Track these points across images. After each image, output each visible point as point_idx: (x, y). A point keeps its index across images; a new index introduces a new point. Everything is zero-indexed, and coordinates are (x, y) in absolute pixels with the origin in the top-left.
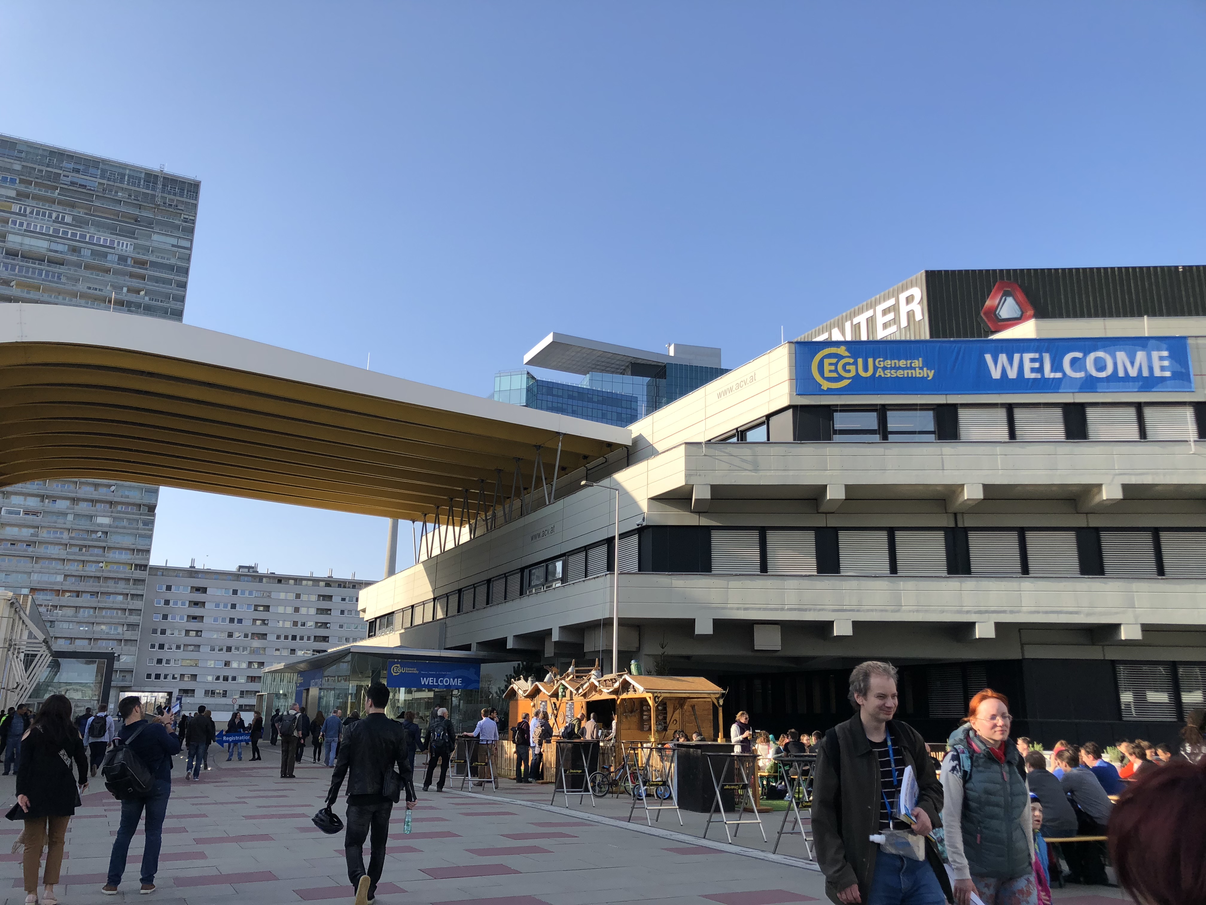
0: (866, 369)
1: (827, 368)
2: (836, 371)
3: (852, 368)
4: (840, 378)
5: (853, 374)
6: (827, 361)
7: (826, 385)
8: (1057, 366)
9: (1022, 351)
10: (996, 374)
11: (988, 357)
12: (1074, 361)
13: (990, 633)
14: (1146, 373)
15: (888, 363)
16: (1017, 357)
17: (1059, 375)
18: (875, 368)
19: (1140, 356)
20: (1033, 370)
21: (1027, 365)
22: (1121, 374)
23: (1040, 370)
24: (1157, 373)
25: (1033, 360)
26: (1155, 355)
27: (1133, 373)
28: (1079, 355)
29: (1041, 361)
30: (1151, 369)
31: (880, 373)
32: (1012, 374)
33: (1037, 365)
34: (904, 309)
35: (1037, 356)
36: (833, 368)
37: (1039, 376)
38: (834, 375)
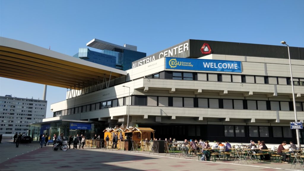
0: (180, 64)
1: (172, 63)
2: (174, 64)
3: (177, 63)
4: (174, 65)
5: (177, 65)
6: (172, 62)
7: (172, 67)
8: (217, 66)
9: (210, 62)
10: (205, 67)
11: (204, 63)
12: (220, 65)
13: (202, 119)
14: (233, 68)
15: (184, 63)
16: (209, 63)
17: (217, 68)
18: (182, 64)
19: (232, 65)
20: (212, 66)
21: (211, 65)
22: (229, 68)
23: (213, 66)
24: (235, 68)
25: (212, 64)
26: (235, 65)
27: (231, 68)
28: (221, 64)
29: (214, 64)
30: (234, 67)
31: (182, 65)
32: (208, 67)
33: (213, 65)
34: (185, 47)
35: (213, 63)
36: (173, 63)
37: (213, 67)
38: (173, 65)
